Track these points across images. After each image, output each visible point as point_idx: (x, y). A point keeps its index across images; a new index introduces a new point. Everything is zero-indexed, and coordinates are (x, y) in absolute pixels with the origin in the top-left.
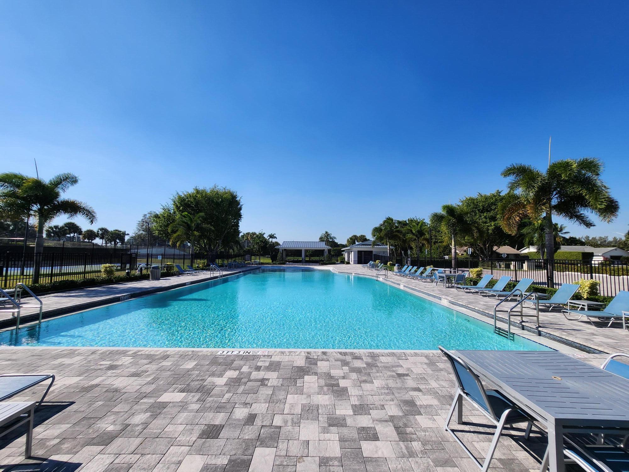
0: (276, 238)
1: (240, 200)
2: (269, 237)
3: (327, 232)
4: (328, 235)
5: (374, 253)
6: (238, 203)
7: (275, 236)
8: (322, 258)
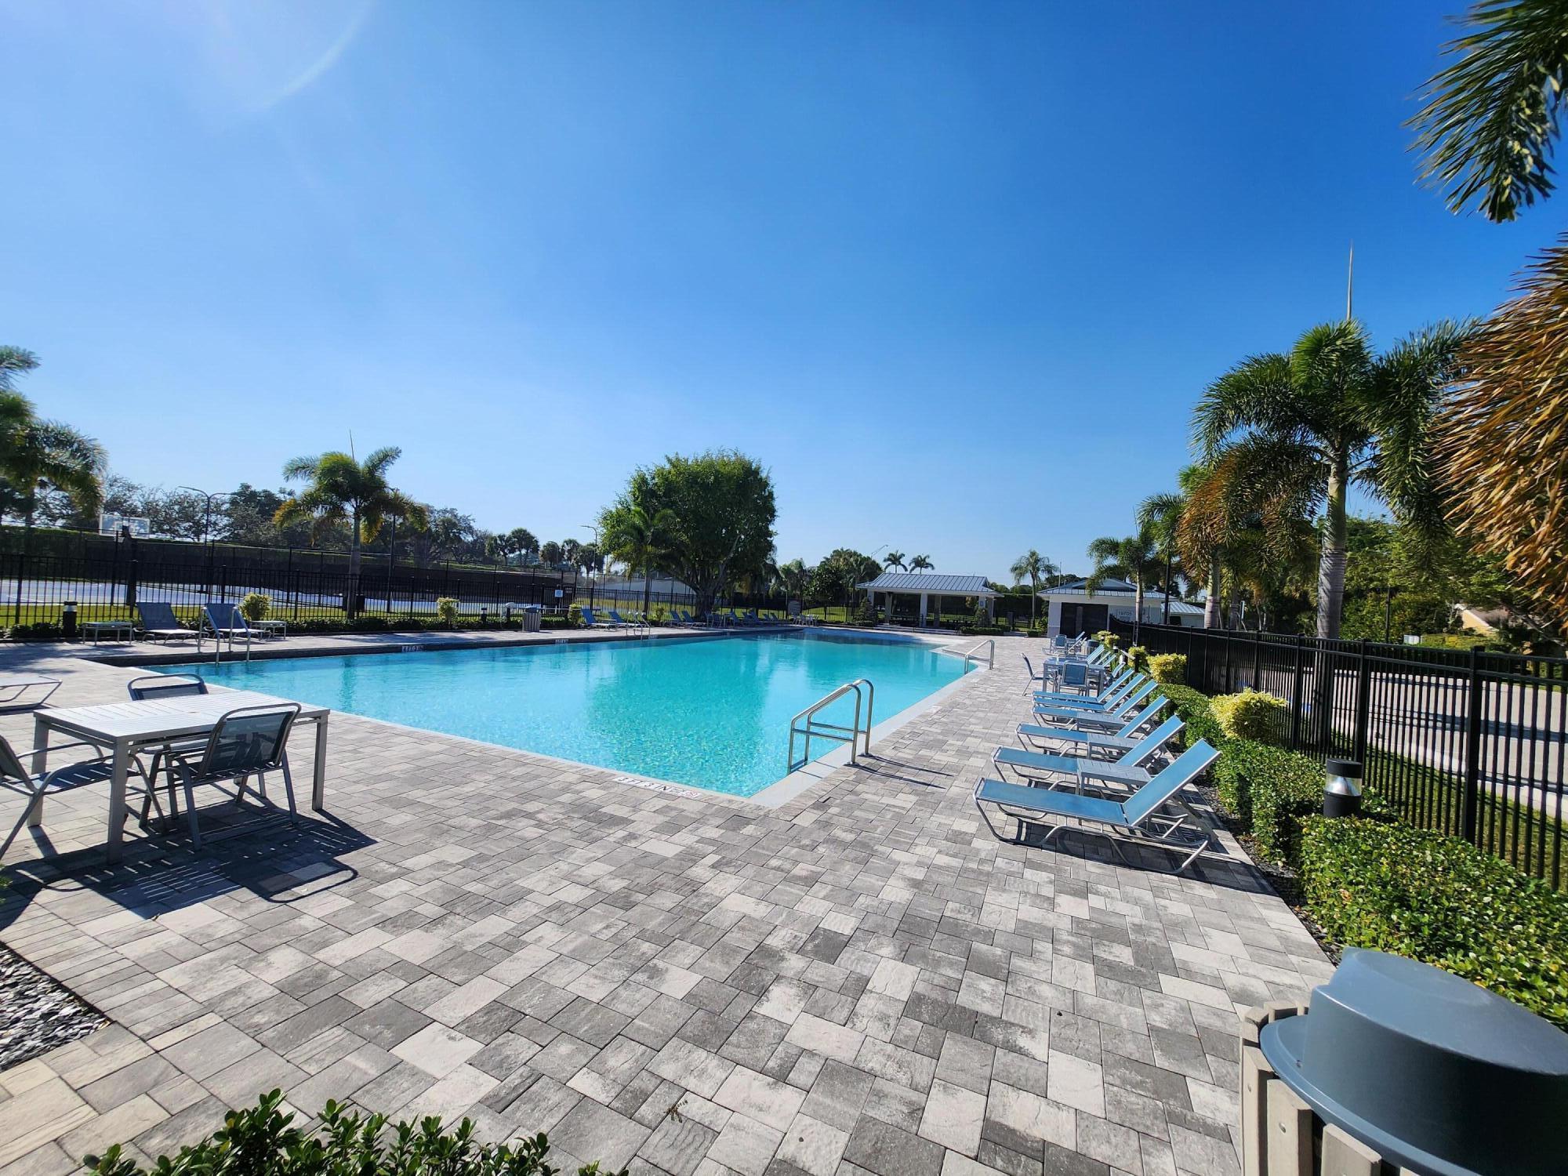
0: (933, 568)
1: (767, 477)
2: (913, 565)
3: (1033, 554)
4: (1037, 561)
5: (1110, 612)
6: (764, 484)
7: (927, 561)
8: (969, 619)
